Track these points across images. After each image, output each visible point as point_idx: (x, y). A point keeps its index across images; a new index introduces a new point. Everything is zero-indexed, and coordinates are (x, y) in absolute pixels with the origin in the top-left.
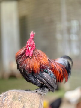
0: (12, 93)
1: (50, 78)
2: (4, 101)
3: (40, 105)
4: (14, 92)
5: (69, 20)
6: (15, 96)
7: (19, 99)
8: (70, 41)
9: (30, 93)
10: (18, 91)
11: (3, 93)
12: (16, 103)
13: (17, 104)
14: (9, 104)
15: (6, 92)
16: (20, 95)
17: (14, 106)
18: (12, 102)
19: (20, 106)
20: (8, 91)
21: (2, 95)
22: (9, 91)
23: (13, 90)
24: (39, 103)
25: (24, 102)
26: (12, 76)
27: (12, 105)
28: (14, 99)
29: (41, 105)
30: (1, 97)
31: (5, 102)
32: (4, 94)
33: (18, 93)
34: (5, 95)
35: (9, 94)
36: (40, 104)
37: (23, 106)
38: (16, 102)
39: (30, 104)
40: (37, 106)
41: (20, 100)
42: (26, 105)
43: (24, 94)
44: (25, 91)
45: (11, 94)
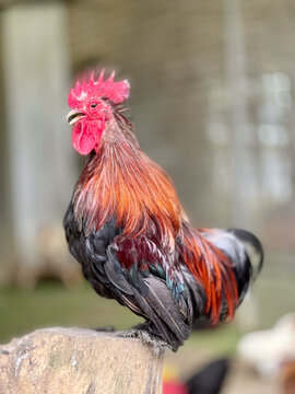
0: (46, 340)
1: (169, 300)
2: (20, 369)
3: (149, 383)
4: (56, 338)
5: (254, 74)
6: (59, 353)
7: (75, 363)
8: (257, 150)
9: (114, 339)
10: (69, 331)
11: (14, 340)
12: (61, 376)
13: (67, 380)
14: (38, 381)
15: (27, 337)
16: (78, 346)
17: (54, 386)
18: (49, 372)
19: (75, 388)
20: (33, 333)
21: (10, 347)
22: (37, 332)
23: (51, 330)
24: (146, 377)
25: (92, 371)
26: (49, 279)
27: (46, 383)
28: (53, 360)
29: (155, 383)
30: (7, 353)
31: (23, 372)
32: (19, 342)
33: (70, 339)
34: (23, 346)
35: (36, 342)
36: (150, 379)
37: (87, 387)
38: (62, 372)
39: (113, 379)
40: (138, 386)
41: (76, 366)
42: (99, 381)
43: (91, 344)
44: (95, 334)
45: (43, 343)
